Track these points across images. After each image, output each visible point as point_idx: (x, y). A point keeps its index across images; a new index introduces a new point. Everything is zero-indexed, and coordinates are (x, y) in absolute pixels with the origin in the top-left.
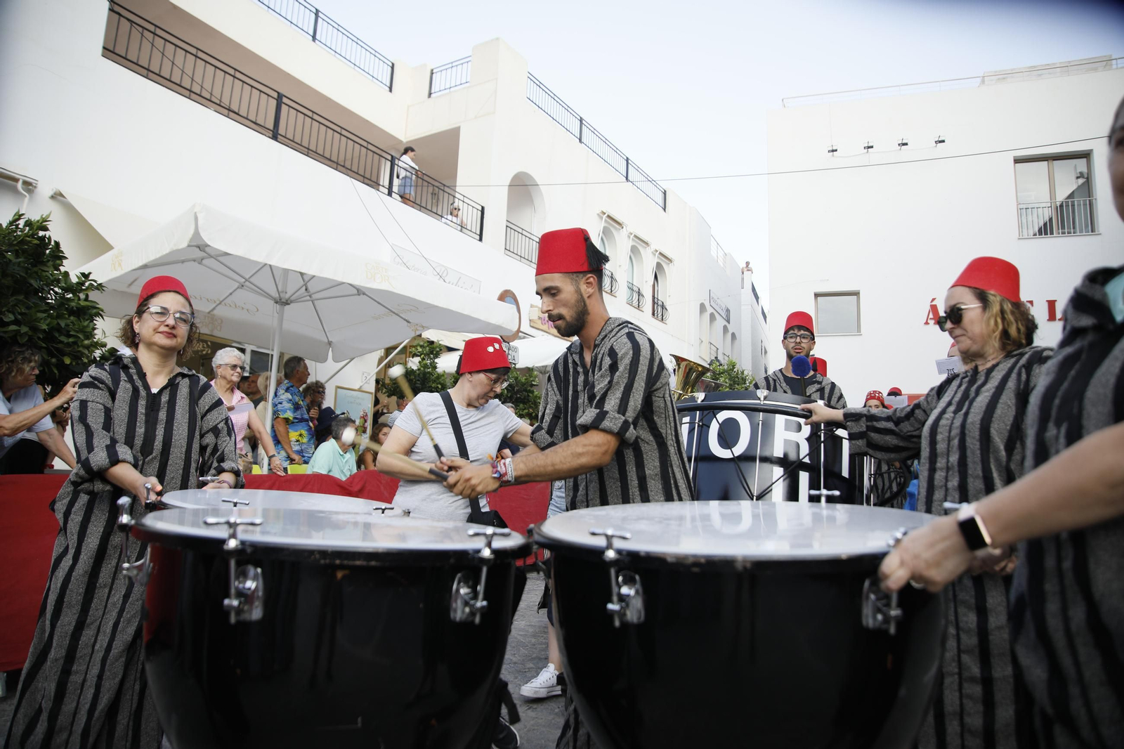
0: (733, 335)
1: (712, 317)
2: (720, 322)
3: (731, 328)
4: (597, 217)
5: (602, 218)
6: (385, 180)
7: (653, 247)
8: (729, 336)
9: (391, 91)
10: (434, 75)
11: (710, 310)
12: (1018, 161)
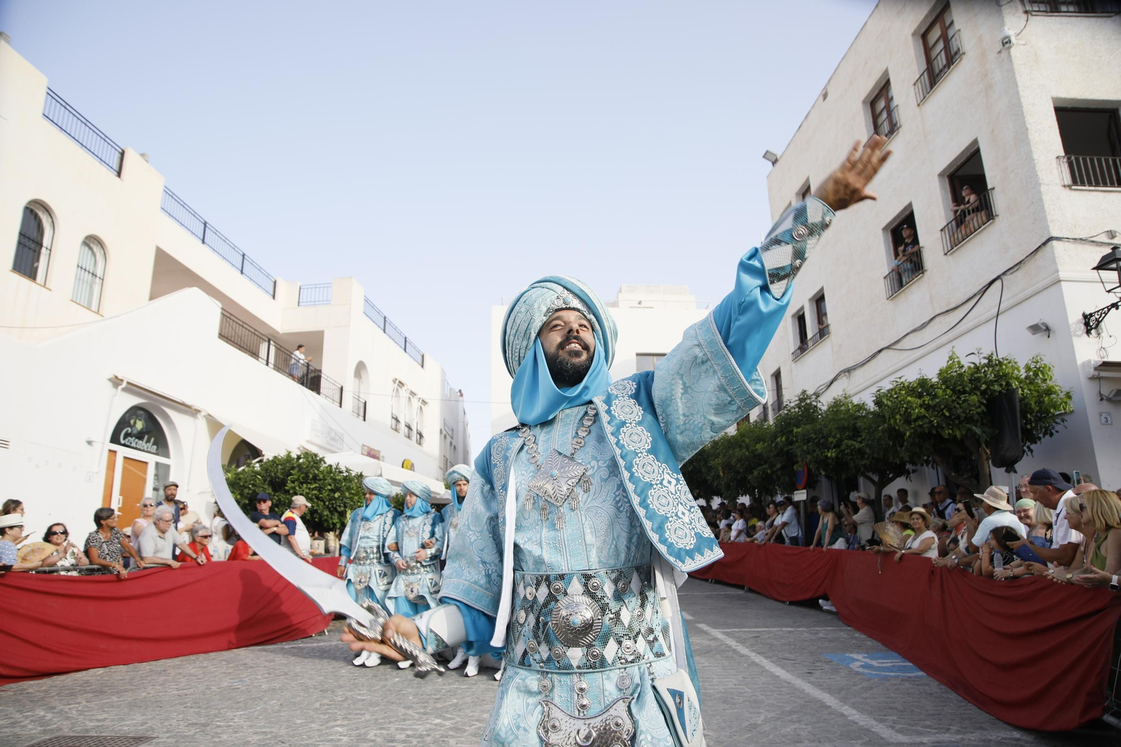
0: (455, 447)
1: (445, 437)
2: (449, 439)
3: (453, 444)
4: (392, 382)
5: (395, 383)
6: (263, 353)
7: (420, 395)
8: (453, 447)
9: (274, 298)
10: (302, 290)
11: (444, 432)
12: (638, 355)
